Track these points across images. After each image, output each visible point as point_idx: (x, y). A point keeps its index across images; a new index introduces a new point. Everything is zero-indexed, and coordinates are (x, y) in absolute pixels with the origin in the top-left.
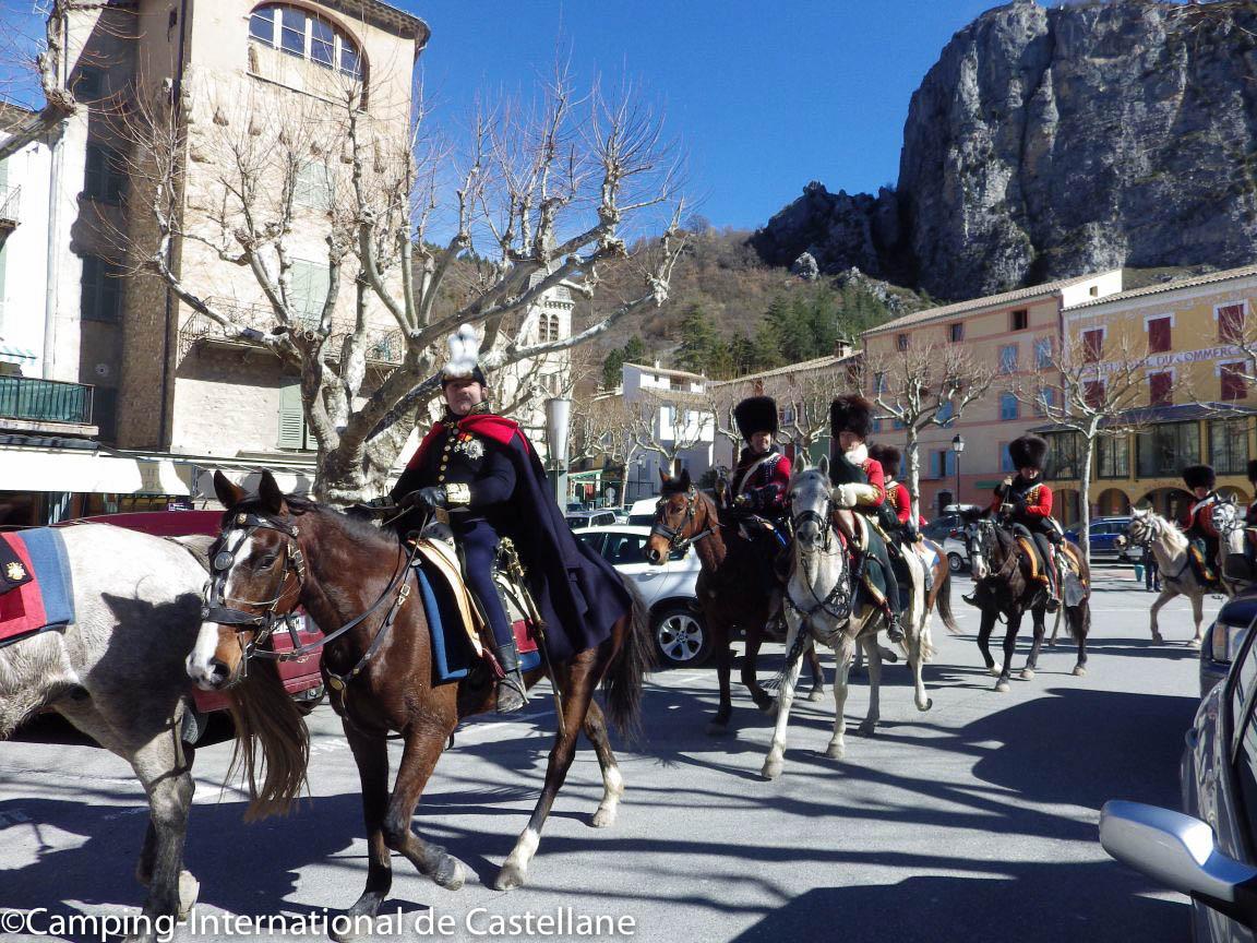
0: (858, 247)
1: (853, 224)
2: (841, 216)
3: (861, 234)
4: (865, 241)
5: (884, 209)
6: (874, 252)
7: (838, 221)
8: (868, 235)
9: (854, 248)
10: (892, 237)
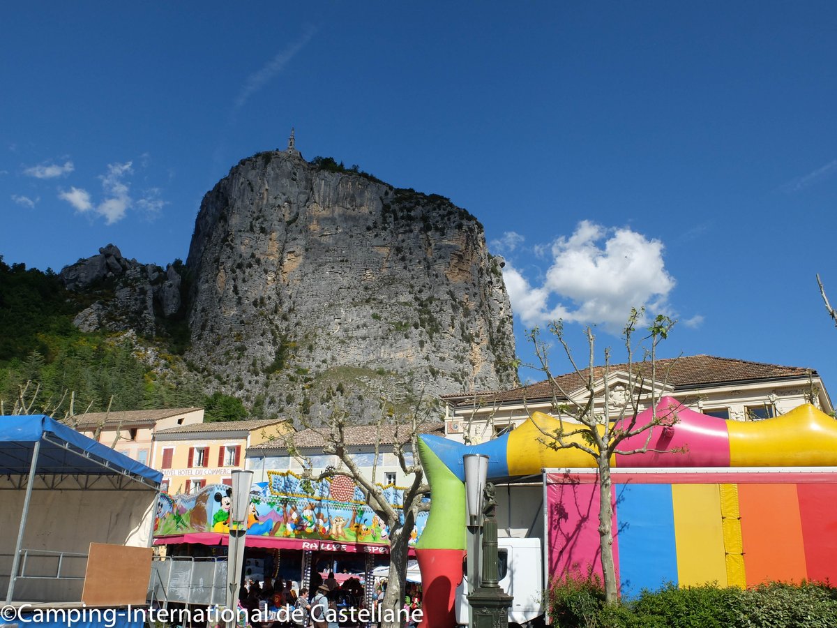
0: (139, 313)
1: (138, 290)
2: (129, 281)
3: (144, 301)
4: (146, 308)
5: (167, 283)
6: (153, 318)
7: (126, 285)
8: (149, 303)
9: (136, 312)
10: (171, 310)
